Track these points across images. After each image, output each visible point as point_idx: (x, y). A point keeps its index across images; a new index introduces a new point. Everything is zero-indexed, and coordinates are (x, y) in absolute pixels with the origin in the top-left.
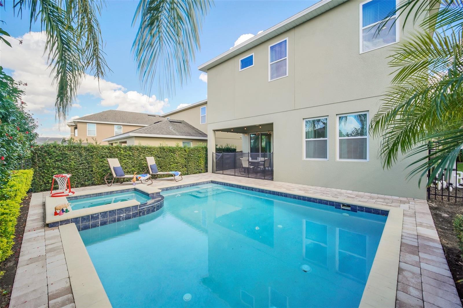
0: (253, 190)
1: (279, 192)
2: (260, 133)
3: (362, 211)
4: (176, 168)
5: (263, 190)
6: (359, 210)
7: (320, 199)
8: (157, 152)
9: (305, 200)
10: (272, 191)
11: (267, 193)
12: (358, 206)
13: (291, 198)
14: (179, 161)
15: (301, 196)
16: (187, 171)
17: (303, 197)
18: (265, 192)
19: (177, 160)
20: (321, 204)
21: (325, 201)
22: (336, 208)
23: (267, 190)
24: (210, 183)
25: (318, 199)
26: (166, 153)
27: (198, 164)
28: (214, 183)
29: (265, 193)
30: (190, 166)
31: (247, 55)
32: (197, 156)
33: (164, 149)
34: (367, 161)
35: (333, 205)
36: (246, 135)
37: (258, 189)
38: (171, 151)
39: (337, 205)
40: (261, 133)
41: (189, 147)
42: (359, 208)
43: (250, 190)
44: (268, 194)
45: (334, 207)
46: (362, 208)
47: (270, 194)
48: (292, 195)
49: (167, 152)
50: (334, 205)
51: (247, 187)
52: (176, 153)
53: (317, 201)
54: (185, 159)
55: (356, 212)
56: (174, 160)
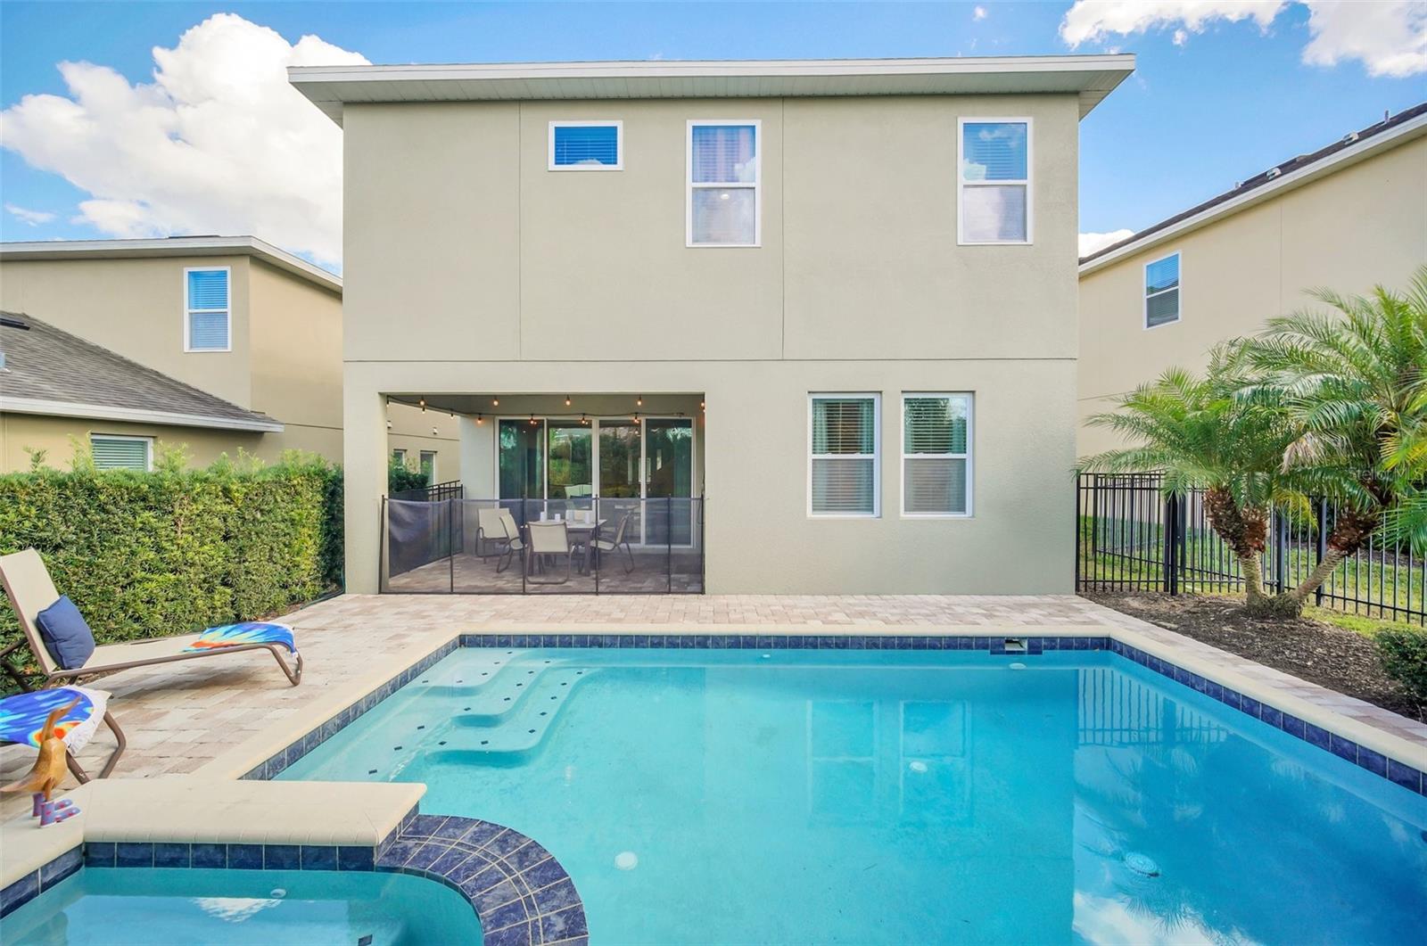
0: (706, 647)
1: (816, 637)
2: (545, 418)
3: (1053, 648)
4: (171, 595)
5: (752, 637)
6: (1046, 648)
7: (949, 637)
8: (34, 511)
9: (905, 649)
10: (790, 637)
11: (768, 646)
12: (1045, 638)
13: (858, 648)
14: (190, 554)
15: (894, 637)
16: (233, 603)
17: (900, 638)
18: (762, 644)
19: (178, 553)
20: (954, 649)
21: (964, 640)
22: (992, 653)
23: (767, 637)
24: (455, 647)
25: (945, 637)
26: (107, 512)
27: (287, 556)
28: (479, 646)
29: (759, 647)
30: (247, 573)
31: (580, 119)
32: (284, 521)
33: (92, 492)
34: (967, 516)
35: (985, 647)
36: (479, 422)
37: (730, 637)
38: (144, 500)
39: (997, 646)
40: (548, 421)
41: (245, 472)
42: (1046, 644)
43: (693, 647)
44: (773, 650)
45: (989, 651)
46: (1054, 641)
47: (781, 648)
48: (863, 637)
49: (111, 508)
50: (988, 645)
51: (678, 637)
52: (178, 511)
53: (941, 644)
54: (226, 538)
55: (1041, 653)
56: (159, 550)
